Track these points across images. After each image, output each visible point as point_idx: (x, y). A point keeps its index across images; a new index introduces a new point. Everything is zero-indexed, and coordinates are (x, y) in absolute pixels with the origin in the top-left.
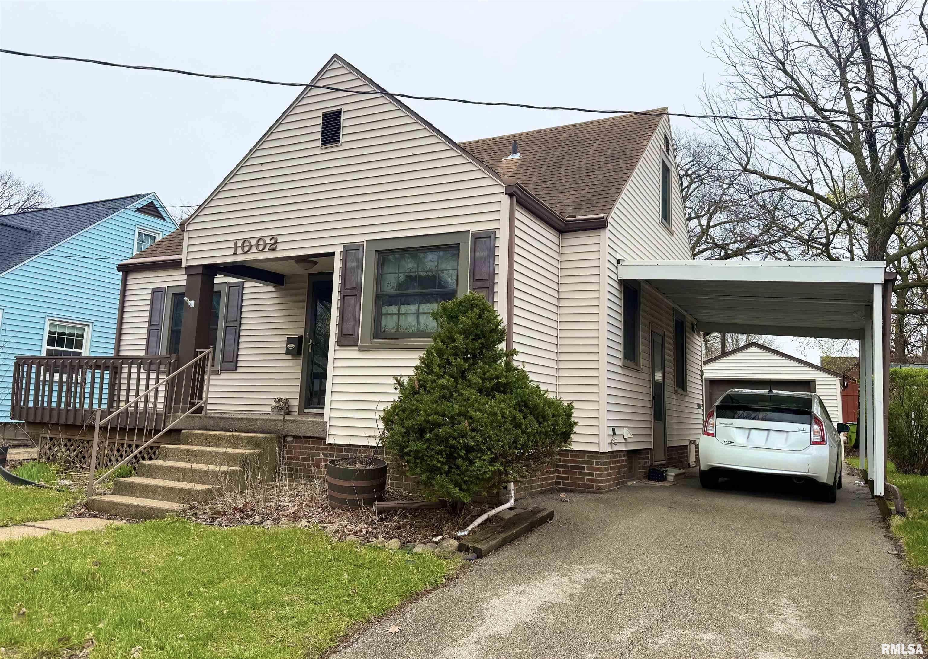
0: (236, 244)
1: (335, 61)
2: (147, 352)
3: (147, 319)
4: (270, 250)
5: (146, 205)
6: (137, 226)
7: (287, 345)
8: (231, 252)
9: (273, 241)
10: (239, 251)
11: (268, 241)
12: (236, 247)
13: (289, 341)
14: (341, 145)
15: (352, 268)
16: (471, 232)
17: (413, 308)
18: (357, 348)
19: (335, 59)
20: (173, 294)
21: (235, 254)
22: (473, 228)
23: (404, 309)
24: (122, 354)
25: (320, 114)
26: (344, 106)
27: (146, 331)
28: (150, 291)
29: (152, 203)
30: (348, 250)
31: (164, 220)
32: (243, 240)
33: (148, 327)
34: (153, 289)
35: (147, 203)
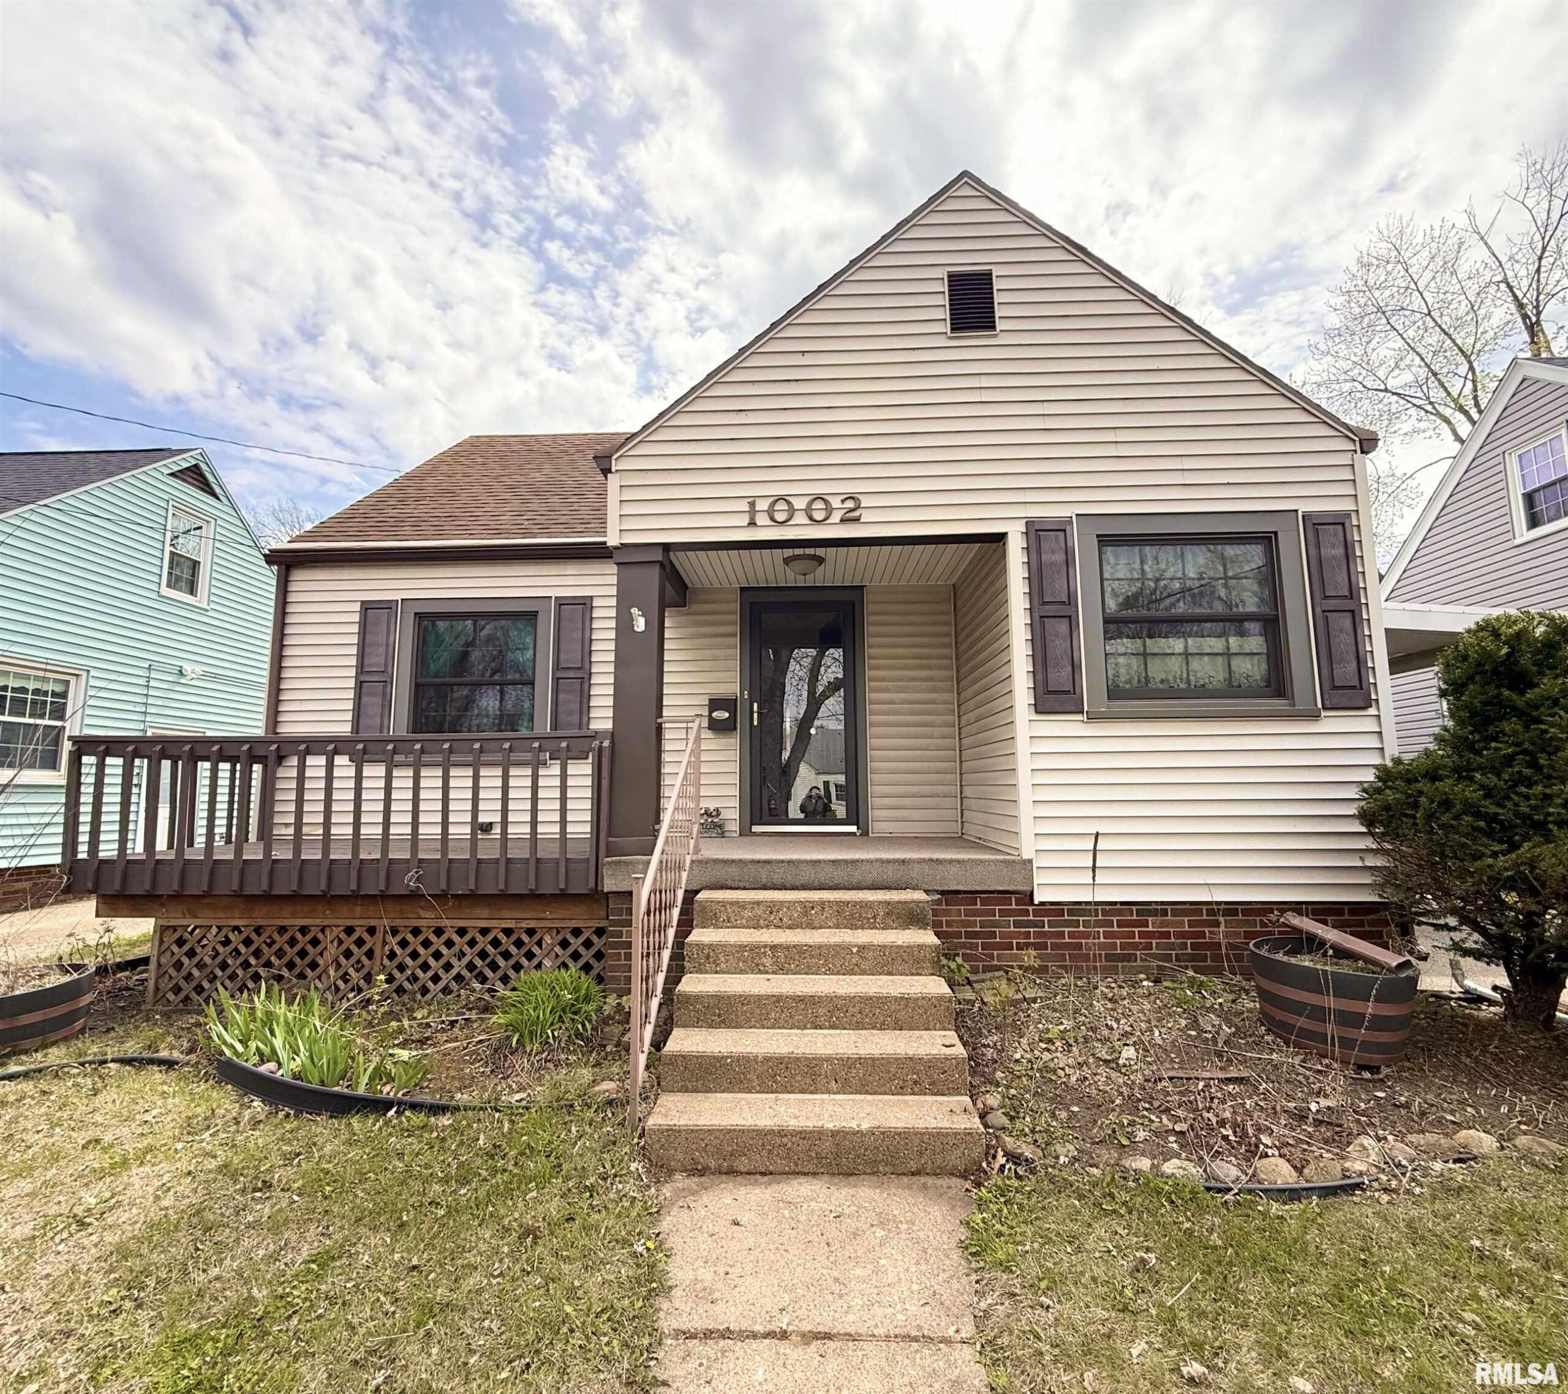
0: (752, 504)
1: (966, 183)
2: (356, 727)
3: (353, 661)
4: (843, 521)
5: (187, 469)
6: (171, 502)
7: (711, 712)
8: (745, 520)
9: (850, 504)
10: (762, 519)
11: (835, 502)
12: (753, 511)
13: (715, 704)
14: (996, 336)
15: (1052, 564)
16: (1300, 514)
17: (1177, 645)
18: (1079, 717)
19: (966, 179)
20: (416, 614)
21: (752, 524)
22: (1303, 507)
23: (1155, 645)
24: (285, 729)
25: (942, 273)
26: (998, 266)
27: (352, 683)
28: (357, 607)
29: (196, 466)
30: (1036, 531)
31: (218, 499)
32: (772, 499)
33: (356, 677)
34: (363, 602)
35: (189, 465)
